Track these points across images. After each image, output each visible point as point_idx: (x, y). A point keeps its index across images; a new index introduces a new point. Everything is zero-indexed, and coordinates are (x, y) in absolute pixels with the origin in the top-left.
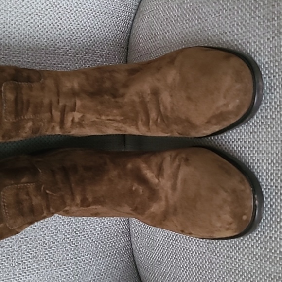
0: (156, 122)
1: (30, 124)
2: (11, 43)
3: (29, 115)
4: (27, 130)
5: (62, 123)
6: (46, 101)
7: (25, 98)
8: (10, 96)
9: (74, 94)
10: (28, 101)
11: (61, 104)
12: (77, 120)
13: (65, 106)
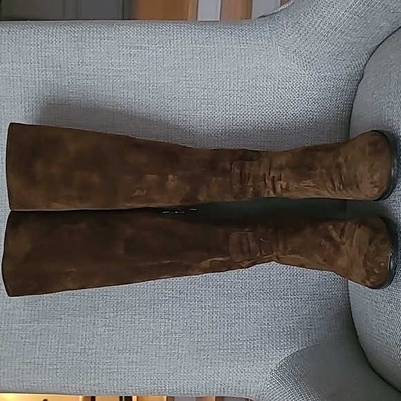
0: (339, 189)
1: (252, 189)
2: (249, 128)
3: (250, 183)
4: (250, 193)
5: (274, 189)
6: (261, 174)
7: (247, 172)
8: (237, 171)
9: (281, 168)
10: (249, 174)
11: (271, 175)
12: (284, 187)
13: (274, 177)
